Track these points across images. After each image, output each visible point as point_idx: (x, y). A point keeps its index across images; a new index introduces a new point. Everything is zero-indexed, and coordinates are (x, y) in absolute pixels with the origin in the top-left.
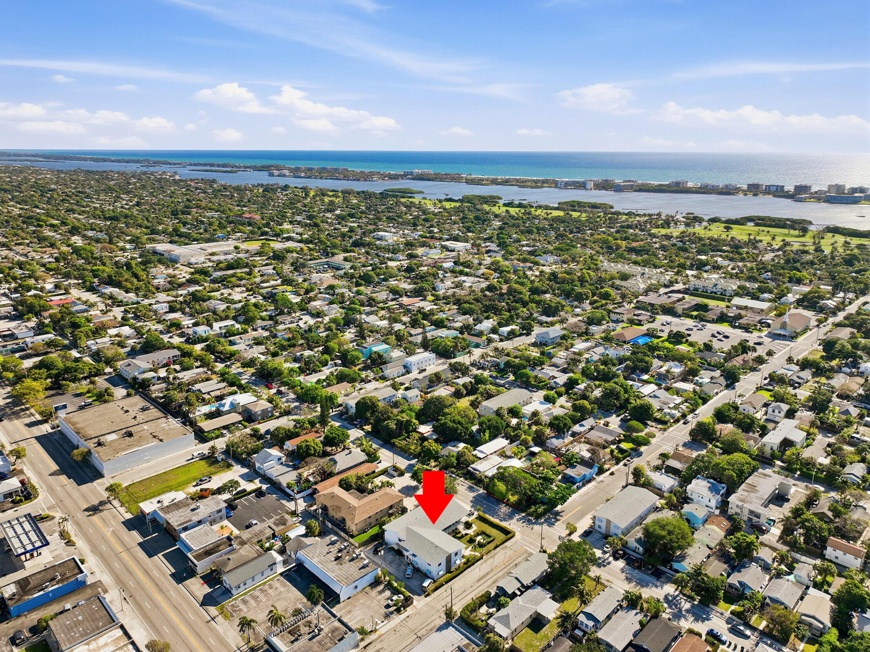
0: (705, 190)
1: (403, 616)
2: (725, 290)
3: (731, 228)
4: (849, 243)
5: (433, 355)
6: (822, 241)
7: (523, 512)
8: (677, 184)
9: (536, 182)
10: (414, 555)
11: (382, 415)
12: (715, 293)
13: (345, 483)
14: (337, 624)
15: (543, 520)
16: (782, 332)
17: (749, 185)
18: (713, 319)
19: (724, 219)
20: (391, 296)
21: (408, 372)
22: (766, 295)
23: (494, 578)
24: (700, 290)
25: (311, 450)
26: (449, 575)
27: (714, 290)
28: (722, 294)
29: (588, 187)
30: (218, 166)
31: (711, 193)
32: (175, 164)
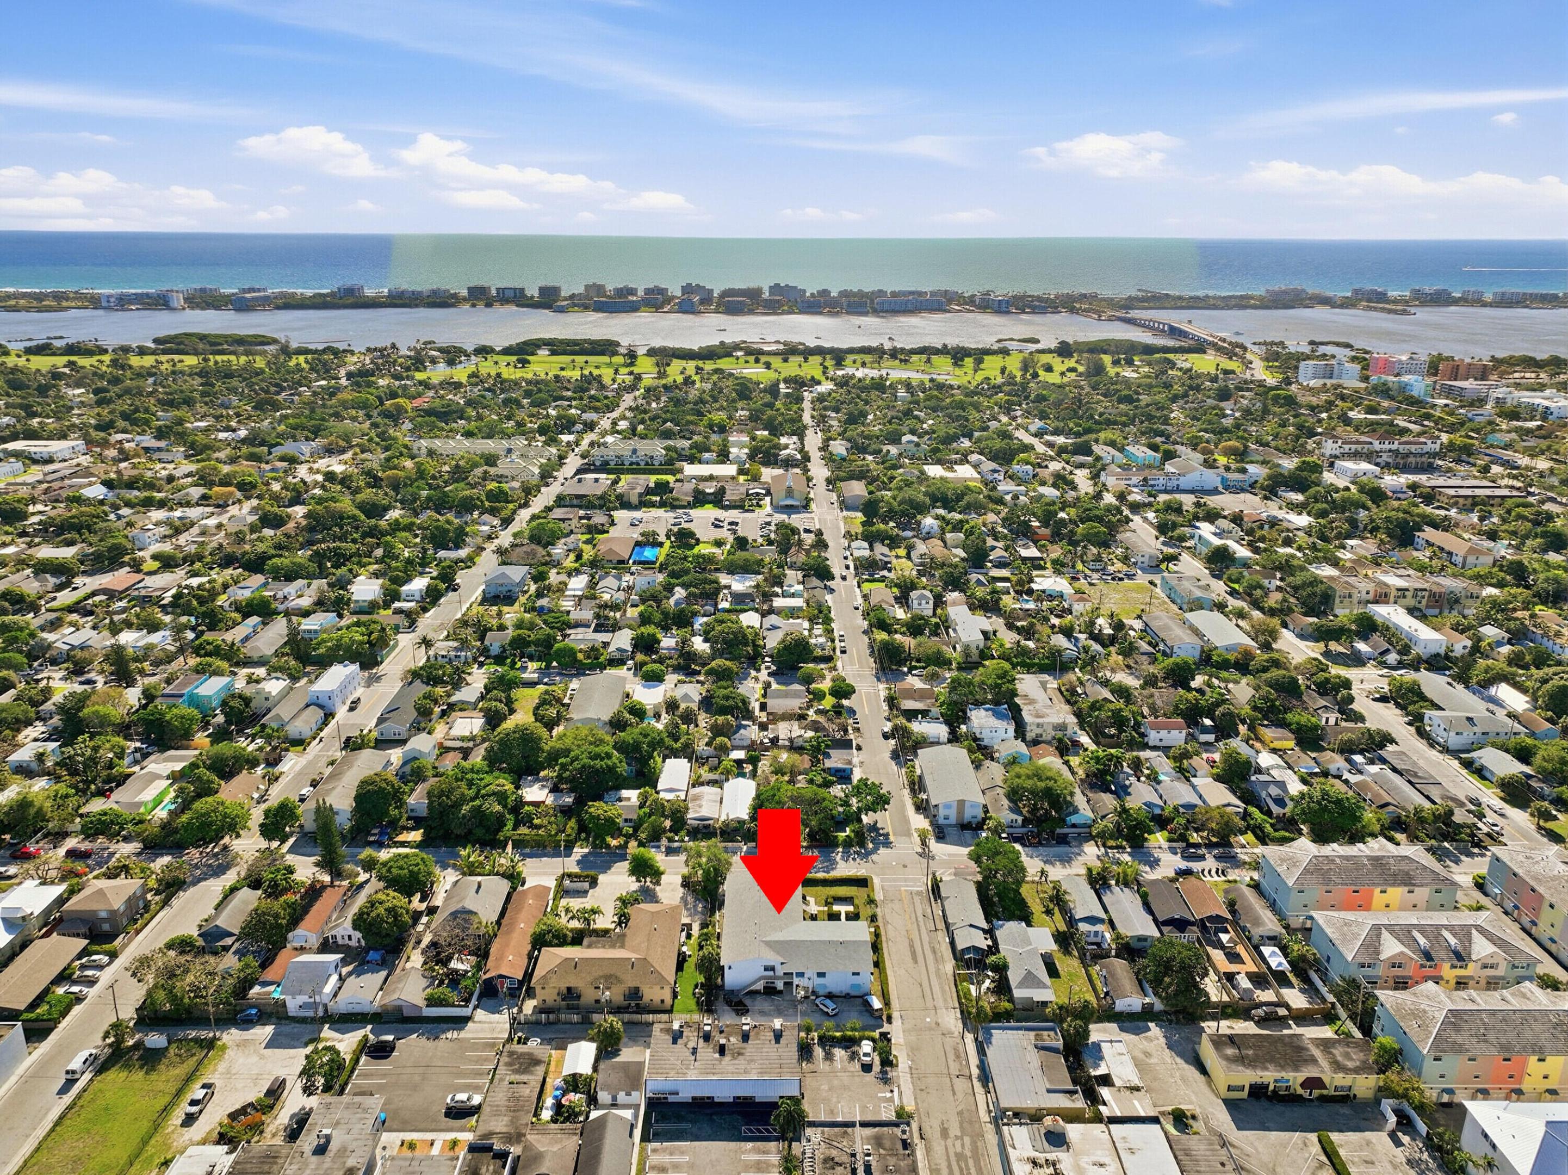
0: (399, 300)
1: (902, 1065)
2: (652, 457)
3: (529, 362)
4: (702, 369)
5: (355, 668)
6: (668, 369)
8: (350, 291)
9: (39, 297)
10: (821, 975)
11: (448, 797)
12: (638, 464)
13: (554, 936)
14: (869, 1131)
15: (872, 846)
16: (789, 502)
17: (469, 289)
18: (689, 503)
19: (498, 349)
20: (52, 581)
21: (329, 715)
22: (707, 455)
23: (927, 947)
24: (612, 463)
25: (401, 915)
27: (634, 460)
28: (647, 464)
29: (175, 304)
31: (417, 306)
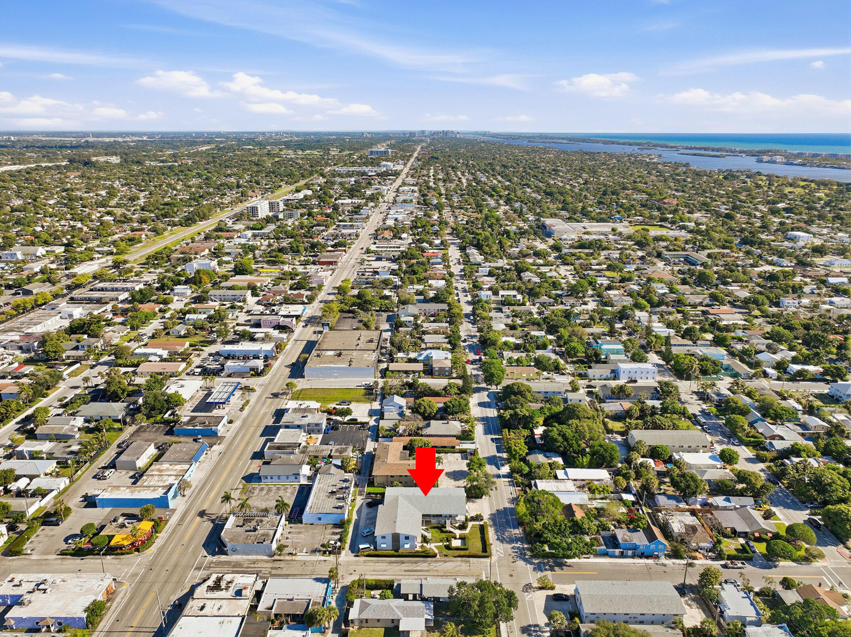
1: (323, 558)
7: (529, 543)
15: (536, 561)
21: (616, 378)
26: (393, 552)
30: (713, 150)
32: (672, 147)
